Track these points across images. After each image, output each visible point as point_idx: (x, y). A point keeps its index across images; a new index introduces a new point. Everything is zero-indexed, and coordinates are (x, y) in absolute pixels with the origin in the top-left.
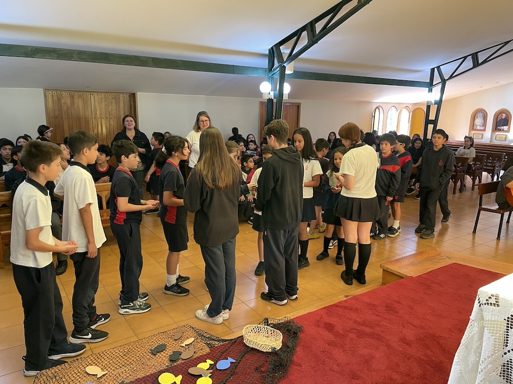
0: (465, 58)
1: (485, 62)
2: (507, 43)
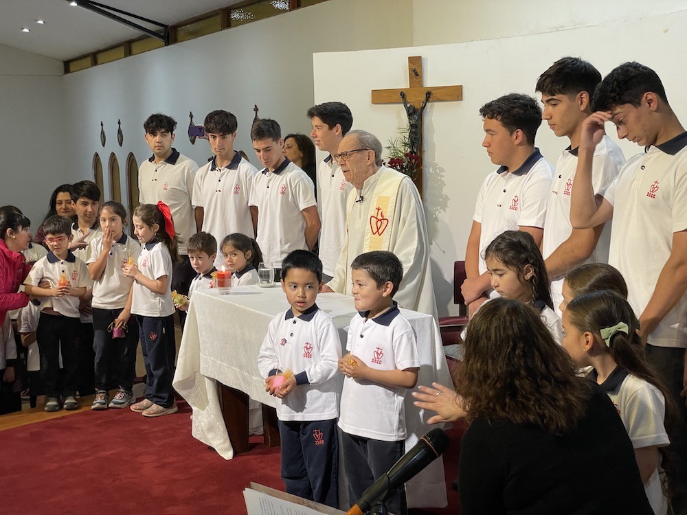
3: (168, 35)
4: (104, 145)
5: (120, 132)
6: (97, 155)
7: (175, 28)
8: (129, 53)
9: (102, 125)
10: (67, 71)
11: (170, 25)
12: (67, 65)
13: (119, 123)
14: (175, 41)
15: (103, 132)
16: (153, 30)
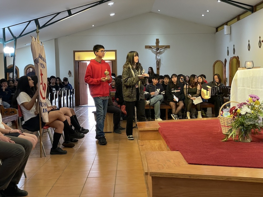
0: (30, 21)
1: (44, 26)
2: (58, 13)
3: (253, 9)
4: (228, 55)
5: (234, 49)
6: (226, 59)
7: (256, 6)
8: (239, 19)
9: (228, 48)
10: (217, 31)
11: (254, 5)
12: (217, 29)
13: (234, 46)
14: (256, 11)
15: (228, 50)
16: (248, 8)
